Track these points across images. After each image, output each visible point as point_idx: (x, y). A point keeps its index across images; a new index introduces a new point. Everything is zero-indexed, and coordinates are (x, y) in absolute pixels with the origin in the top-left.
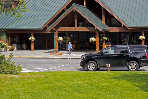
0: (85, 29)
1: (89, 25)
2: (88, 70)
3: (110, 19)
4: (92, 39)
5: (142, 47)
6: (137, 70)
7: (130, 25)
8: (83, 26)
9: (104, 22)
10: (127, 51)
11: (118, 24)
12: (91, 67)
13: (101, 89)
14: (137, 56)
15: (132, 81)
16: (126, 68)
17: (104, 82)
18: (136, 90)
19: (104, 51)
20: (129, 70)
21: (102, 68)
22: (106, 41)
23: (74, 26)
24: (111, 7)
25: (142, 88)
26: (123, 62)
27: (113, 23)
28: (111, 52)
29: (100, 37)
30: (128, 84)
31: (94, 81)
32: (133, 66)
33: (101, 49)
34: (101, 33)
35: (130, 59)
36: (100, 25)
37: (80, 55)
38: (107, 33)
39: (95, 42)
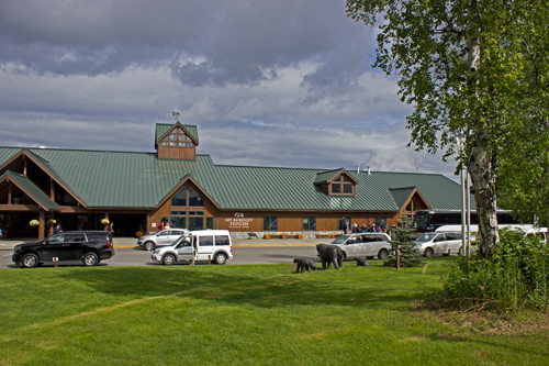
0: (23, 208)
1: (28, 201)
2: (24, 267)
3: (62, 195)
4: (34, 222)
5: (105, 234)
6: (96, 264)
7: (90, 204)
8: (20, 203)
9: (52, 199)
10: (82, 240)
11: (74, 202)
12: (29, 262)
13: (40, 293)
14: (97, 246)
15: (86, 280)
16: (82, 263)
17: (46, 283)
18: (92, 292)
19: (51, 239)
20: (85, 265)
21: (46, 263)
22: (55, 225)
23: (6, 203)
24: (67, 182)
25: (99, 289)
26: (77, 253)
27: (66, 200)
28: (61, 240)
29: (46, 220)
30: (82, 285)
31: (32, 282)
32: (90, 261)
33: (46, 235)
34: (47, 213)
35: (87, 250)
36: (47, 202)
37: (13, 244)
38: (57, 215)
39: (37, 226)
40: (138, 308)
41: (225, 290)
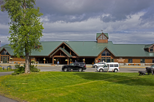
0: (64, 56)
1: (65, 55)
2: (64, 71)
3: (73, 53)
4: (66, 60)
5: (84, 63)
6: (82, 71)
7: (80, 56)
8: (63, 55)
9: (71, 54)
10: (78, 65)
11: (76, 55)
12: (65, 70)
13: (69, 78)
14: (82, 67)
15: (80, 75)
16: (78, 71)
17: (70, 76)
18: (81, 78)
19: (71, 64)
20: (79, 71)
21: (69, 71)
22: (71, 61)
23: (60, 55)
24: (74, 50)
25: (83, 78)
26: (77, 68)
27: (74, 55)
28: (73, 65)
29: (69, 60)
30: (78, 76)
31: (67, 75)
33: (69, 63)
34: (69, 58)
35: (79, 67)
36: (69, 55)
37: (62, 66)
38: (72, 58)
39: (67, 61)
40: (94, 83)
41: (118, 79)
